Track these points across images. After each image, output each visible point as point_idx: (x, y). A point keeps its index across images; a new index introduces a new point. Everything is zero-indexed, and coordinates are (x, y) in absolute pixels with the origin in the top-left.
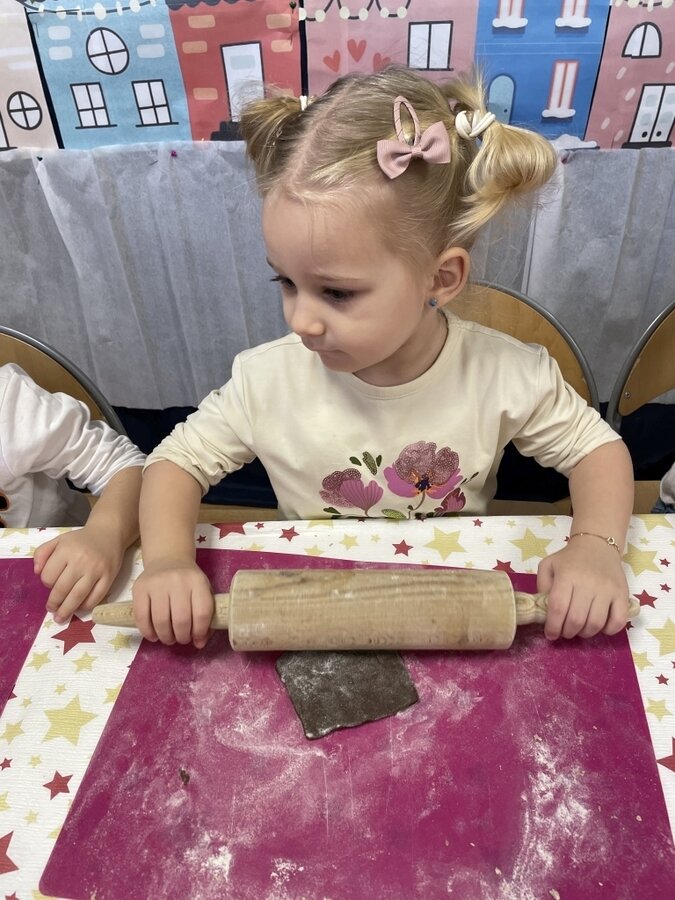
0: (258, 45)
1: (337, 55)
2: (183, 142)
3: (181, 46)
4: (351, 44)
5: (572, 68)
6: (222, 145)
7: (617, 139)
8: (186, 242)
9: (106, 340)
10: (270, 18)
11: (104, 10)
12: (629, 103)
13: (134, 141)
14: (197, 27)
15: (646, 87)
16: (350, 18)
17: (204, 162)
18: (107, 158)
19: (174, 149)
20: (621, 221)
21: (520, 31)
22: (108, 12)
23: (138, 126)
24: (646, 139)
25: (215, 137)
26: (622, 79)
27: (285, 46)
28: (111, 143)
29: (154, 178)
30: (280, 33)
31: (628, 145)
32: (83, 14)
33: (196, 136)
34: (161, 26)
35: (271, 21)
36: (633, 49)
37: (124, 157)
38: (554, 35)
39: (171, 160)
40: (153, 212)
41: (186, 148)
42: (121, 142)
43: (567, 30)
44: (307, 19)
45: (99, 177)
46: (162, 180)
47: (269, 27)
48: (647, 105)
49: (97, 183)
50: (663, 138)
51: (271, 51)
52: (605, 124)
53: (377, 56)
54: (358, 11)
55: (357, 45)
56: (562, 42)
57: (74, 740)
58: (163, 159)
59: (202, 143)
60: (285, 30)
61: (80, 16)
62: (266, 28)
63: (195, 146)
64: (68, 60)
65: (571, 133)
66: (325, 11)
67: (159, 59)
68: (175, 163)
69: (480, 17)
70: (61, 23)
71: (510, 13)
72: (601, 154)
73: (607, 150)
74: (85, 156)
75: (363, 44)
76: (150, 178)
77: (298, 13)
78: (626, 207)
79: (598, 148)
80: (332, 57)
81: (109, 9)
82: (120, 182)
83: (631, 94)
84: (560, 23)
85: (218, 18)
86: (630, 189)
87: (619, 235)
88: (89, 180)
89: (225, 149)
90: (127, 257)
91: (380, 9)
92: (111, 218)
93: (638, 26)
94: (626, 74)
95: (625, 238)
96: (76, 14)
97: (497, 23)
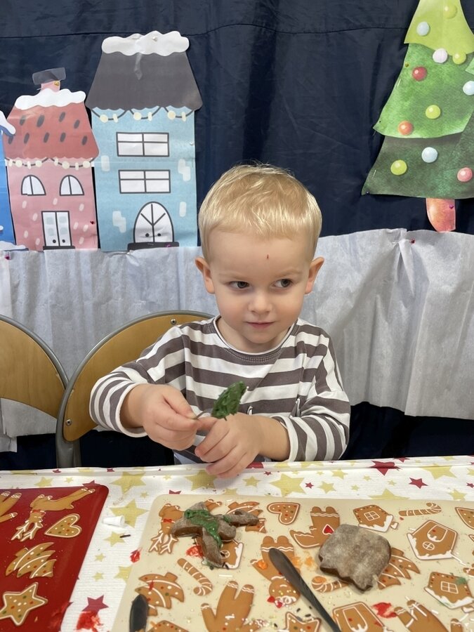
7: (37, 244)
12: (36, 222)
15: (44, 213)
24: (57, 244)
26: (26, 208)
31: (44, 248)
36: (27, 190)
48: (48, 223)
50: (68, 244)
52: (26, 234)
65: (6, 240)
79: (27, 249)
83: (35, 217)
93: (26, 177)
94: (27, 204)
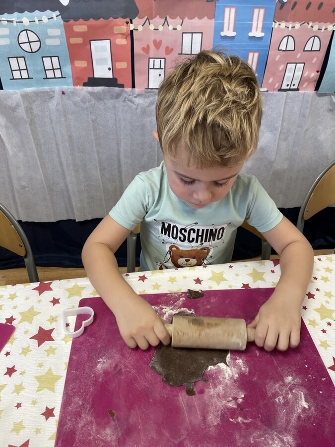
0: (109, 41)
1: (148, 47)
2: (69, 87)
3: (69, 40)
4: (155, 42)
5: (256, 55)
6: (90, 89)
7: (276, 87)
8: (69, 136)
9: (25, 187)
10: (116, 28)
11: (28, 21)
12: (281, 71)
13: (41, 86)
14: (78, 31)
15: (288, 64)
16: (154, 29)
17: (79, 97)
18: (27, 95)
19: (63, 90)
20: (279, 124)
21: (233, 38)
22: (30, 22)
23: (44, 79)
24: (288, 88)
25: (85, 85)
26: (278, 61)
27: (123, 42)
28: (29, 87)
29: (52, 104)
30: (120, 36)
31: (280, 90)
32: (17, 22)
33: (75, 84)
34: (59, 30)
35: (116, 30)
36: (283, 47)
37: (37, 94)
38: (248, 40)
39: (62, 96)
40: (52, 122)
41: (70, 90)
42: (35, 86)
43: (254, 38)
44: (134, 29)
45: (24, 104)
46: (57, 105)
47: (115, 32)
48: (288, 72)
49: (23, 107)
50: (296, 87)
51: (115, 44)
52: (271, 80)
53: (167, 48)
54: (158, 26)
55: (158, 42)
56: (252, 43)
57: (53, 390)
58: (57, 95)
59: (79, 87)
60: (123, 34)
61: (15, 24)
62: (113, 33)
63: (75, 89)
64: (7, 45)
66: (143, 26)
67: (57, 46)
68: (63, 97)
69: (215, 31)
70: (4, 26)
71: (228, 30)
72: (269, 94)
73: (272, 92)
74: (16, 93)
75: (161, 42)
76: (50, 104)
77: (129, 26)
78: (281, 118)
79: (267, 91)
80: (146, 47)
81: (31, 20)
82: (34, 107)
83: (282, 67)
84: (251, 34)
85: (89, 27)
86: (283, 110)
87: (278, 130)
88: (18, 106)
89: (91, 91)
90: (37, 144)
91: (169, 26)
92: (29, 125)
93: (285, 37)
94: (280, 58)
95: (281, 132)
96: (13, 22)
97: (223, 34)
